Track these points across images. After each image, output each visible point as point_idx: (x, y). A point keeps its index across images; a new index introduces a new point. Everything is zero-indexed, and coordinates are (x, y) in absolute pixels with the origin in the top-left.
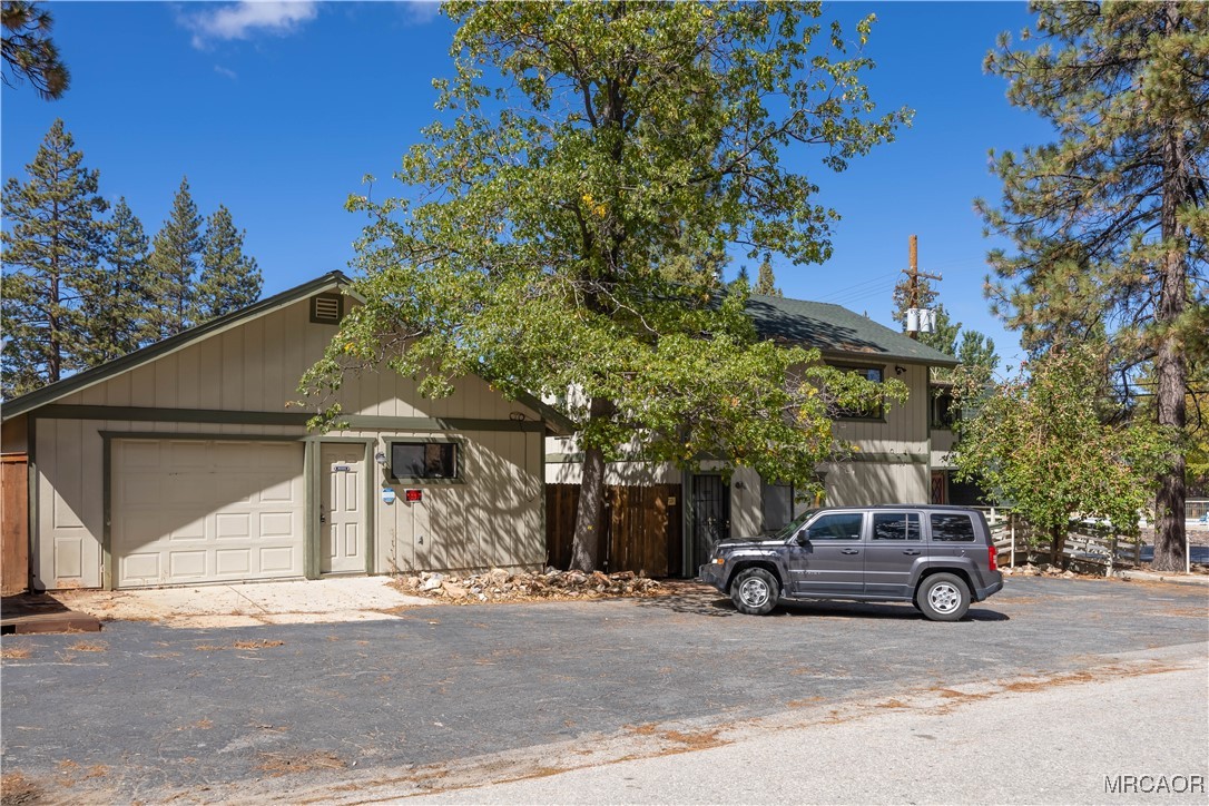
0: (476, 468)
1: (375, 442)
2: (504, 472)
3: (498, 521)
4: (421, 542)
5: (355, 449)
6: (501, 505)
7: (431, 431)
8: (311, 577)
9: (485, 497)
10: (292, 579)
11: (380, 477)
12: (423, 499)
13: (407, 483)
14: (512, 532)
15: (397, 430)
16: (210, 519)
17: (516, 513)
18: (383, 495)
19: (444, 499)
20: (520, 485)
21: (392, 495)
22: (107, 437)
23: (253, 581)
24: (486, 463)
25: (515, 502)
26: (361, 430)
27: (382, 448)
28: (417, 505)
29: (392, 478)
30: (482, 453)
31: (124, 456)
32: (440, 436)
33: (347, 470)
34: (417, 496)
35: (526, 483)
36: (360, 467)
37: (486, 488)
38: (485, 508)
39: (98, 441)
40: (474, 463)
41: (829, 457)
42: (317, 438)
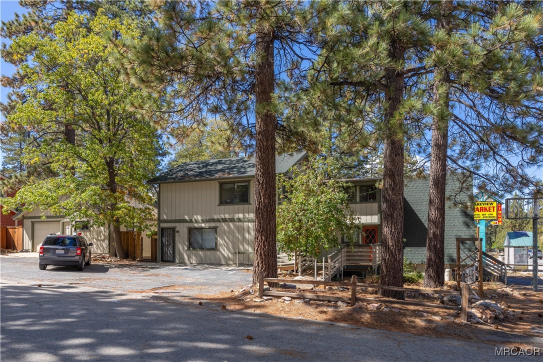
0: (93, 228)
2: (100, 229)
3: (99, 243)
6: (99, 238)
9: (96, 236)
11: (73, 229)
12: (82, 235)
13: (78, 231)
14: (102, 246)
17: (103, 241)
18: (74, 234)
21: (76, 234)
22: (33, 223)
25: (103, 237)
29: (75, 230)
31: (36, 226)
32: (85, 219)
33: (69, 229)
35: (105, 232)
37: (96, 234)
38: (96, 239)
39: (31, 223)
41: (218, 221)
42: (62, 221)
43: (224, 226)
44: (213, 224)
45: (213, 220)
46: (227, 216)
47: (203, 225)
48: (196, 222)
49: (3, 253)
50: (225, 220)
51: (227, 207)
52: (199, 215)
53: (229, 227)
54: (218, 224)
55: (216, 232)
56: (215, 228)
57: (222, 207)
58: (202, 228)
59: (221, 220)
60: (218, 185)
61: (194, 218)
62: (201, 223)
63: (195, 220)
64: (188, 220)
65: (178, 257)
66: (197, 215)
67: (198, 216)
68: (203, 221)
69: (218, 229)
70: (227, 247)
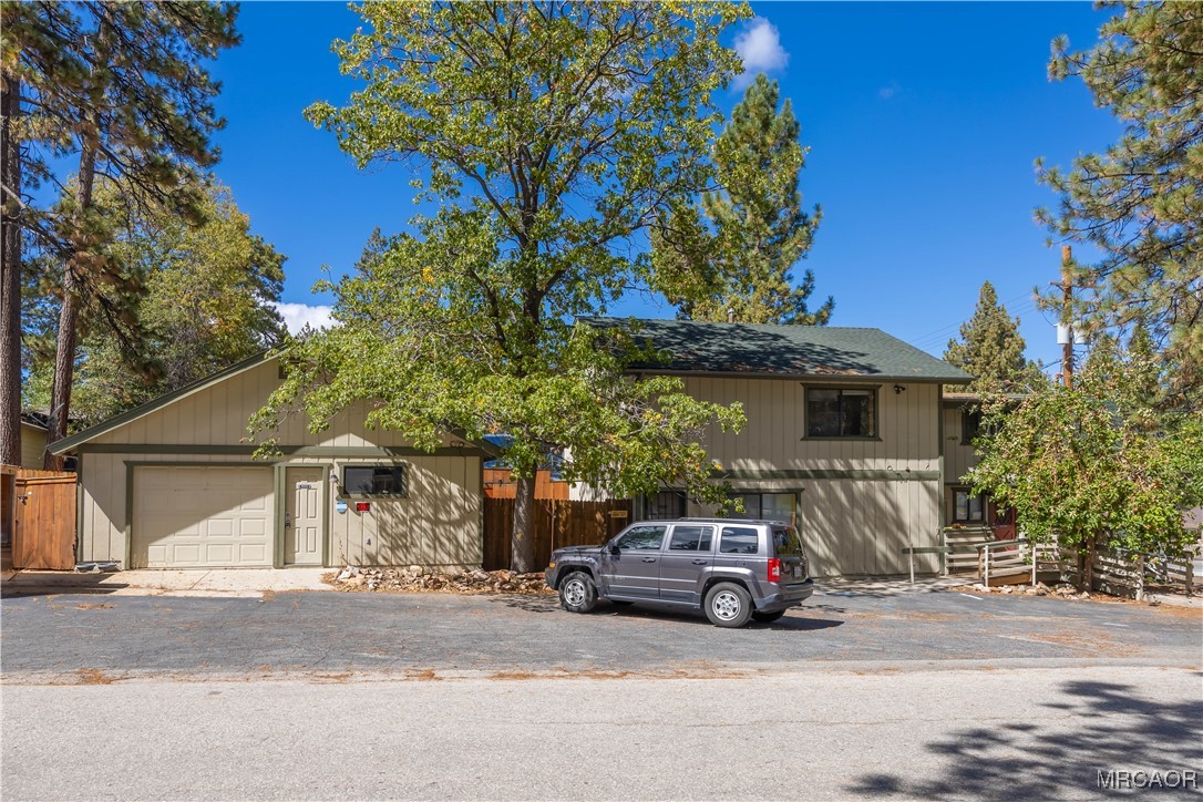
0: (420, 488)
1: (331, 466)
2: (446, 492)
3: (440, 531)
4: (369, 543)
5: (315, 472)
6: (443, 517)
7: (379, 458)
8: (277, 566)
9: (429, 511)
10: (262, 567)
11: (335, 493)
12: (372, 509)
13: (357, 497)
14: (454, 539)
15: (349, 457)
16: (203, 524)
17: (459, 524)
18: (337, 506)
19: (391, 511)
20: (460, 501)
21: (345, 506)
22: (130, 466)
23: (233, 568)
24: (429, 483)
25: (456, 514)
26: (319, 457)
27: (337, 471)
28: (366, 515)
29: (344, 493)
30: (425, 475)
31: (143, 478)
32: (387, 461)
33: (308, 487)
34: (367, 507)
35: (465, 498)
36: (319, 485)
37: (430, 504)
38: (428, 519)
39: (124, 468)
40: (418, 483)
41: (804, 475)
42: (283, 465)
43: (818, 489)
44: (790, 484)
45: (791, 474)
46: (822, 465)
47: (762, 485)
48: (745, 475)
50: (819, 474)
51: (824, 444)
52: (752, 458)
53: (830, 493)
54: (801, 483)
55: (798, 500)
56: (796, 494)
57: (813, 444)
58: (760, 493)
59: (810, 473)
60: (801, 390)
61: (739, 465)
62: (760, 480)
63: (742, 471)
64: (725, 472)
66: (746, 456)
67: (750, 462)
68: (765, 476)
69: (803, 495)
70: (825, 536)
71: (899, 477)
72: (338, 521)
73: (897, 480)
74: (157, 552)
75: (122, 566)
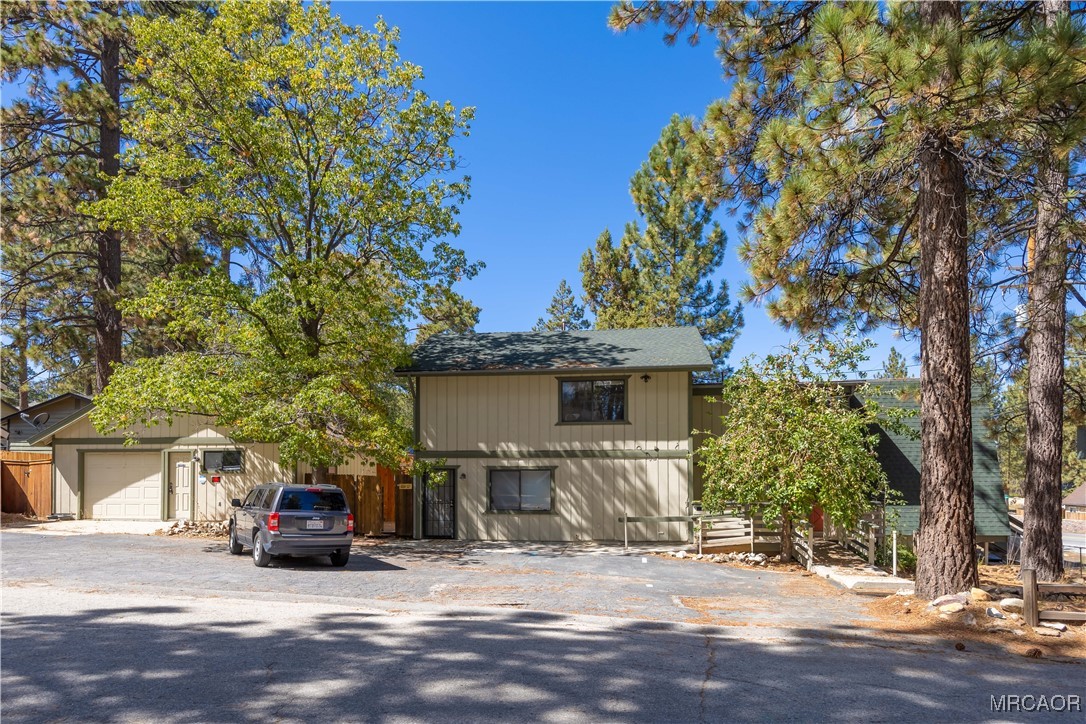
0: (254, 466)
1: (196, 451)
2: (271, 469)
4: (220, 504)
5: (185, 455)
7: (226, 445)
8: (163, 520)
10: (156, 520)
11: (198, 469)
12: (222, 481)
13: (212, 472)
15: (207, 445)
16: (123, 491)
18: (201, 479)
19: (235, 483)
20: (280, 476)
21: (205, 479)
22: (82, 454)
23: (138, 520)
24: (260, 464)
26: (188, 445)
27: (199, 455)
28: (218, 485)
29: (204, 469)
30: (257, 458)
31: (91, 461)
32: (231, 447)
33: (184, 466)
34: (218, 480)
35: (283, 473)
36: (188, 464)
37: (260, 479)
39: (76, 454)
40: (253, 464)
41: (557, 454)
42: (167, 451)
43: (571, 465)
44: (546, 462)
45: (546, 454)
46: (577, 446)
47: (522, 463)
48: (506, 455)
49: (6, 523)
50: (571, 454)
51: (576, 428)
52: (512, 442)
53: (581, 467)
54: (556, 462)
55: (552, 476)
56: (551, 471)
57: (566, 428)
58: (519, 470)
59: (563, 453)
60: (555, 383)
61: (502, 448)
62: (519, 459)
63: (504, 452)
64: (488, 452)
65: (464, 530)
66: (507, 440)
67: (510, 444)
68: (522, 456)
69: (557, 472)
70: (578, 506)
71: (647, 456)
72: (201, 489)
73: (646, 458)
74: (98, 509)
75: (76, 517)
